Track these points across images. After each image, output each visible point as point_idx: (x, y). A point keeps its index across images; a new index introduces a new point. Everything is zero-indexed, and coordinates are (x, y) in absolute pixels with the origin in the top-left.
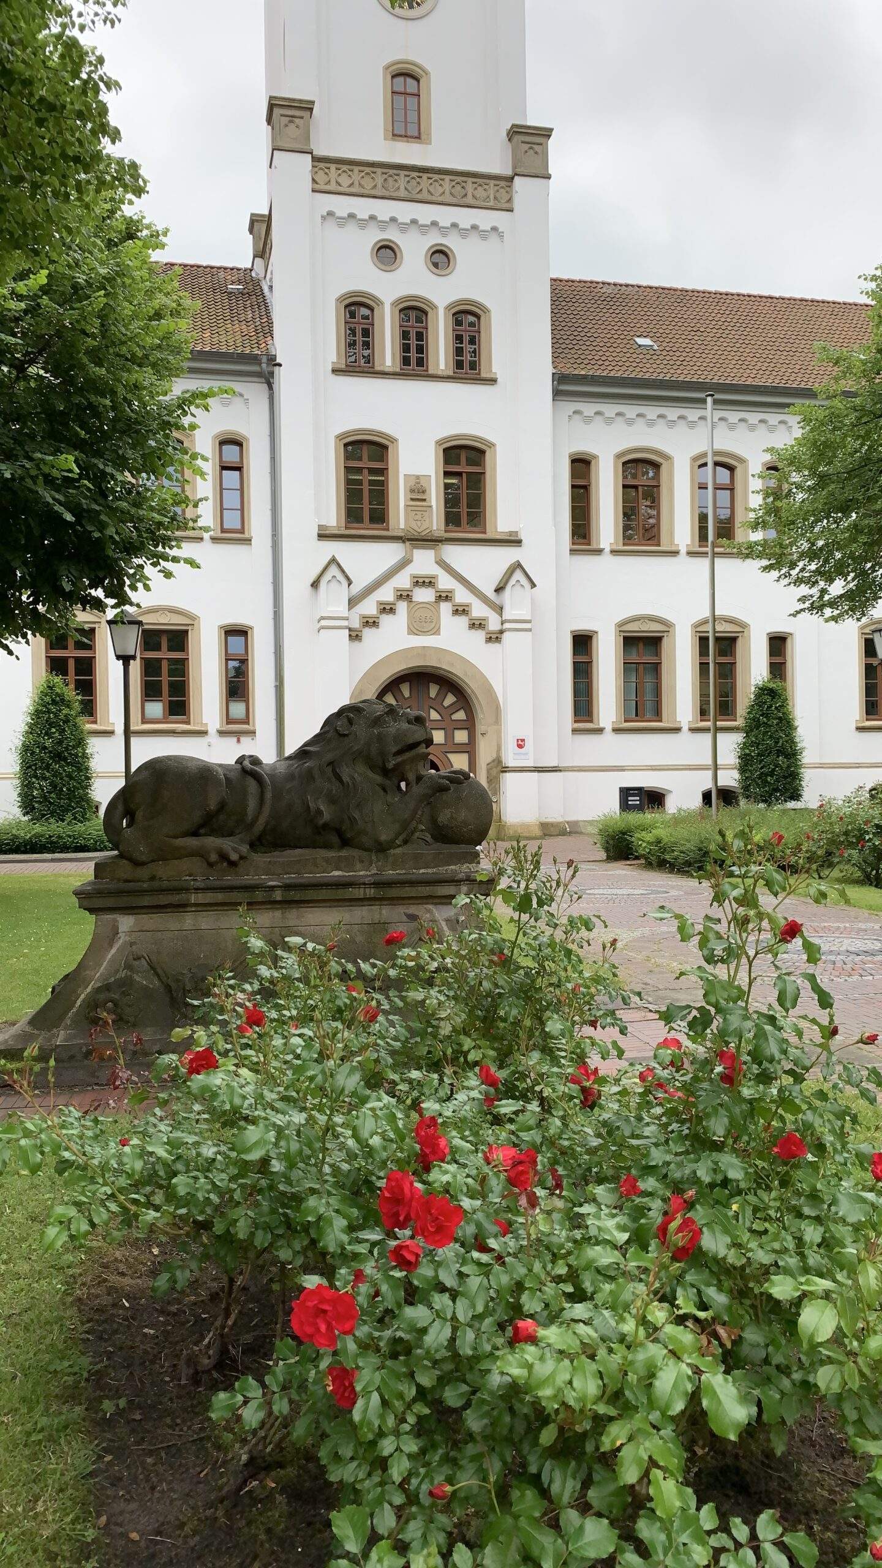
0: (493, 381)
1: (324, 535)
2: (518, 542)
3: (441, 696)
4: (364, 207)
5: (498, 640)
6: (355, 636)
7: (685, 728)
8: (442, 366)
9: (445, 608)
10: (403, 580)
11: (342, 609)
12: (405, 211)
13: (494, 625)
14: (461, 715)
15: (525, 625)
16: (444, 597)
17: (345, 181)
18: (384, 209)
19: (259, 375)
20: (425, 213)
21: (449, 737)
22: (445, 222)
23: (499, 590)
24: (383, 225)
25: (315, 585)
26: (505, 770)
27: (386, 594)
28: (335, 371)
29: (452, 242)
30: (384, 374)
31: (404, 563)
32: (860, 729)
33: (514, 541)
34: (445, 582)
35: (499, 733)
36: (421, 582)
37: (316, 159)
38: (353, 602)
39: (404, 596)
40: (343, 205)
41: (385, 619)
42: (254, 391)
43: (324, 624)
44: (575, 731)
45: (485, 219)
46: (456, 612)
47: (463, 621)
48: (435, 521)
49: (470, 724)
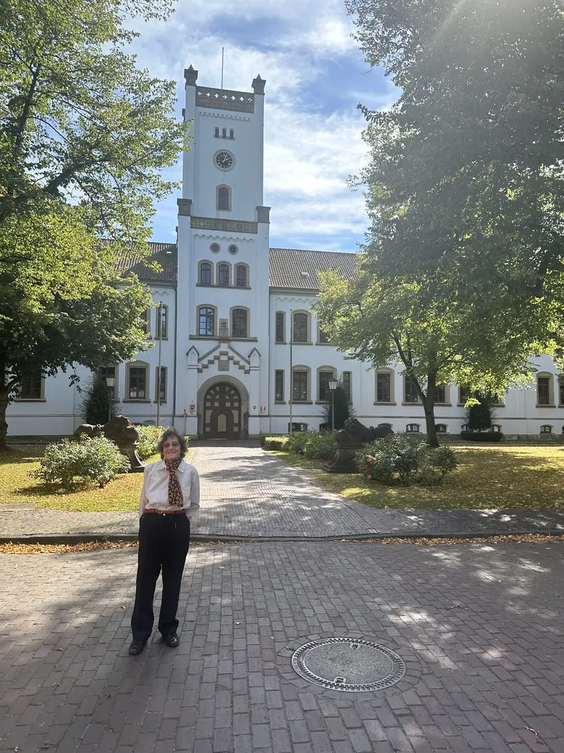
0: (250, 289)
1: (191, 338)
2: (256, 341)
3: (230, 391)
4: (207, 233)
5: (249, 373)
6: (200, 371)
7: (314, 403)
8: (233, 284)
9: (231, 362)
10: (217, 353)
11: (195, 362)
12: (221, 234)
13: (247, 368)
14: (236, 397)
15: (257, 369)
16: (231, 358)
17: (202, 224)
18: (214, 233)
19: (172, 286)
20: (228, 234)
21: (232, 404)
22: (234, 238)
23: (249, 356)
24: (214, 239)
25: (187, 354)
26: (249, 416)
27: (211, 357)
28: (197, 285)
29: (237, 244)
30: (213, 286)
31: (218, 347)
32: (374, 404)
33: (255, 340)
34: (231, 354)
35: (248, 404)
36: (222, 354)
37: (193, 218)
38: (199, 360)
39: (217, 358)
40: (200, 232)
41: (210, 366)
42: (171, 292)
43: (190, 367)
44: (275, 403)
45: (248, 236)
46: (234, 364)
47: (237, 366)
48: (229, 333)
49: (239, 401)
